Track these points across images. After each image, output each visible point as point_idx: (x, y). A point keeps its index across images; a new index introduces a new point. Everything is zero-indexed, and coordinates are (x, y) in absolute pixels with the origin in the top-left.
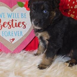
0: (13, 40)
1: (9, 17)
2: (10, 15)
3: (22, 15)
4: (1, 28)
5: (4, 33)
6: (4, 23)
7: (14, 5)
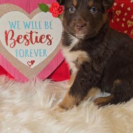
0: (33, 62)
1: (27, 27)
2: (28, 24)
3: (45, 25)
4: (15, 45)
5: (18, 52)
6: (19, 36)
7: (33, 9)
